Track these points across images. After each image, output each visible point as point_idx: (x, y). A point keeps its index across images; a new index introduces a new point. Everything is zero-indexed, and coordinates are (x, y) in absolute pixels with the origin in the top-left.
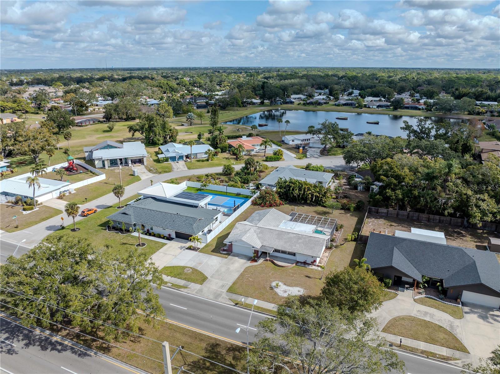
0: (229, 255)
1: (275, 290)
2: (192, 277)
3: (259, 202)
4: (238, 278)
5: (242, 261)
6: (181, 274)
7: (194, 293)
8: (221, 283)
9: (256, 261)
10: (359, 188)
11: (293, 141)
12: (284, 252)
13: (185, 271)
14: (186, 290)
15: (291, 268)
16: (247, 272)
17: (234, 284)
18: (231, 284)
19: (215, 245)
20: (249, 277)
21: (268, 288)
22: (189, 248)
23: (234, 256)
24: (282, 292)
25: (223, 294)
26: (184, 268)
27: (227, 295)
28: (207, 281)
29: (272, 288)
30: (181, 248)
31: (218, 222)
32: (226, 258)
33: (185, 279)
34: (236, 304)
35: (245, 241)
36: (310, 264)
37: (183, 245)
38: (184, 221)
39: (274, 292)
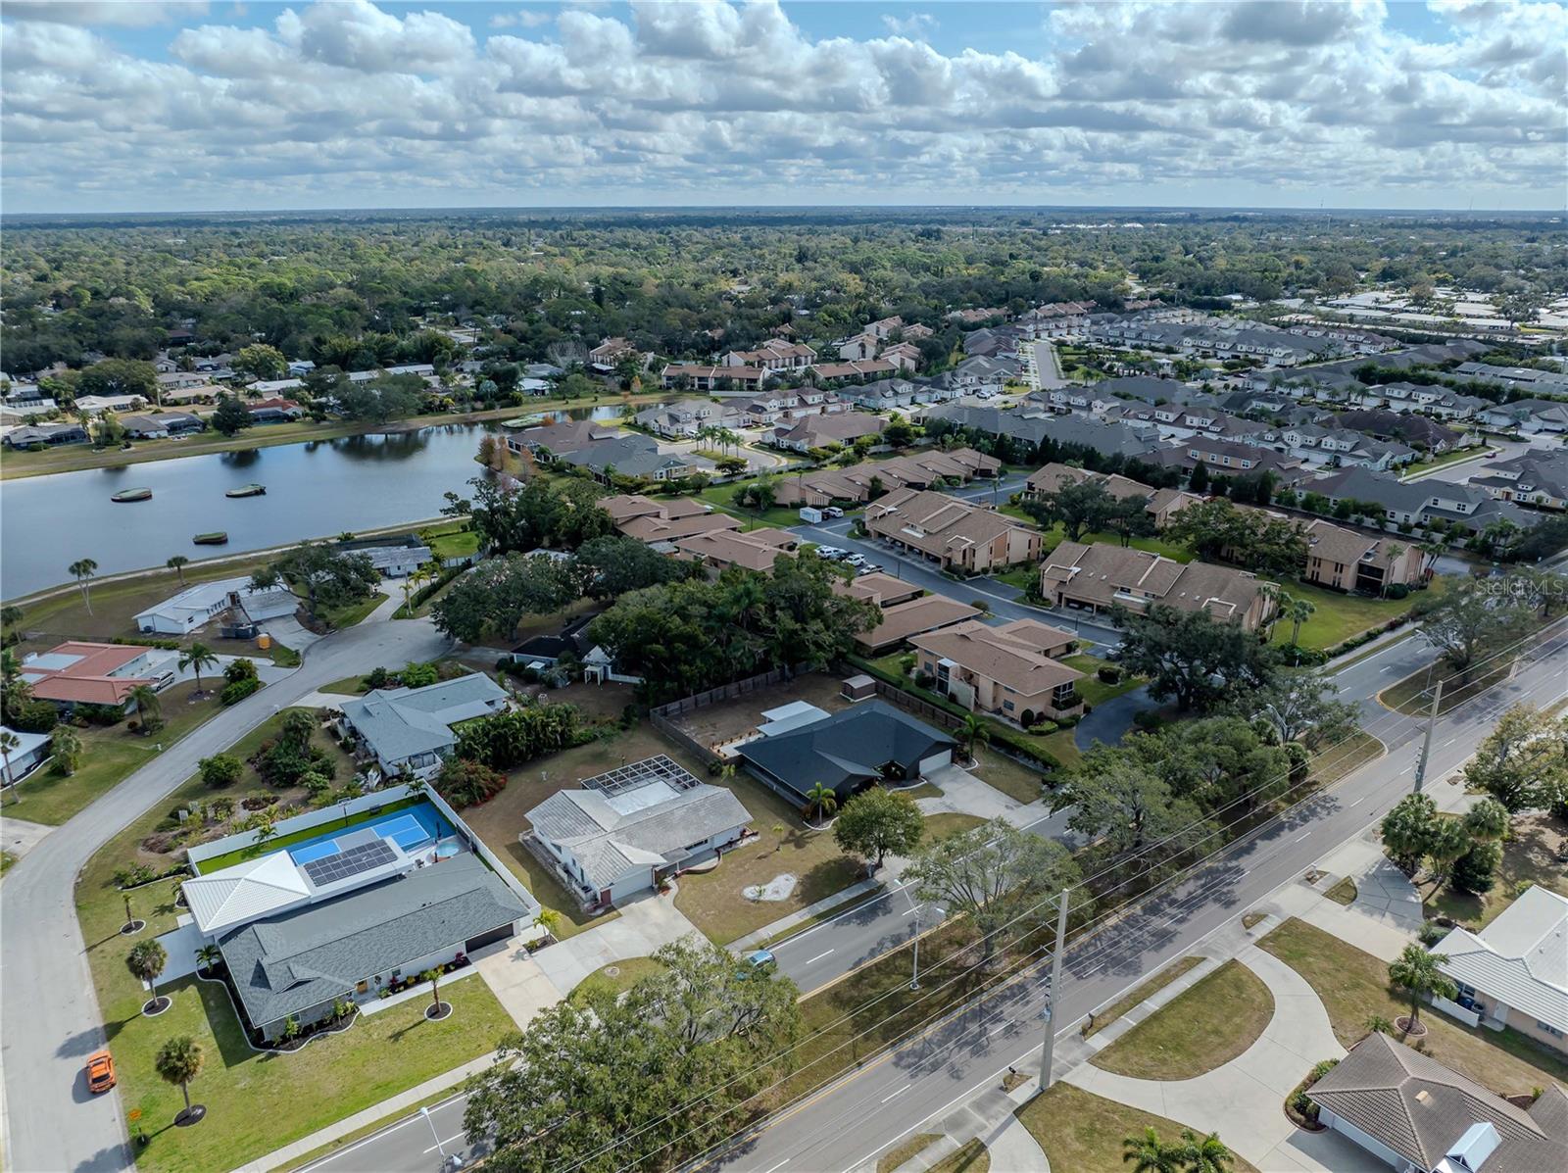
0: (615, 908)
1: (762, 898)
4: (695, 923)
5: (650, 903)
9: (667, 888)
13: (610, 975)
15: (725, 863)
16: (687, 909)
17: (705, 933)
19: (559, 913)
20: (705, 912)
21: (753, 905)
22: (533, 947)
23: (623, 905)
24: (775, 895)
26: (597, 974)
29: (756, 901)
30: (518, 958)
32: (620, 915)
36: (740, 840)
37: (510, 950)
38: (466, 908)
39: (765, 903)
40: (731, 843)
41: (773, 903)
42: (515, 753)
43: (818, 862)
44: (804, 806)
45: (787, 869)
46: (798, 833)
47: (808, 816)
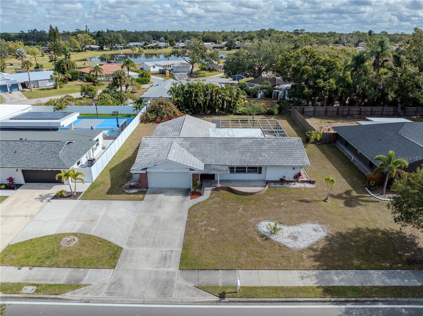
0: (145, 193)
1: (273, 237)
2: (85, 255)
3: (152, 117)
4: (187, 233)
5: (176, 199)
6: (53, 254)
7: (103, 295)
8: (157, 254)
9: (200, 194)
10: (259, 95)
11: (154, 67)
12: (241, 170)
13: (63, 244)
14: (78, 294)
15: (266, 194)
16: (195, 217)
17: (186, 246)
18: (180, 250)
19: (109, 181)
20: (205, 225)
21: (258, 239)
22: (60, 196)
23: (154, 193)
24: (290, 241)
25: (175, 278)
26: (57, 238)
27: (186, 279)
28: (122, 254)
29: (265, 237)
30: (42, 198)
31: (100, 148)
32: (142, 199)
33: (68, 264)
34: (222, 296)
35: (175, 160)
36: (292, 182)
37: (45, 192)
38: (38, 149)
39: (274, 243)
40: (282, 181)
41: (282, 247)
42: (195, 104)
43: (362, 225)
44: (369, 173)
45: (322, 220)
46: (354, 194)
47: (372, 183)
